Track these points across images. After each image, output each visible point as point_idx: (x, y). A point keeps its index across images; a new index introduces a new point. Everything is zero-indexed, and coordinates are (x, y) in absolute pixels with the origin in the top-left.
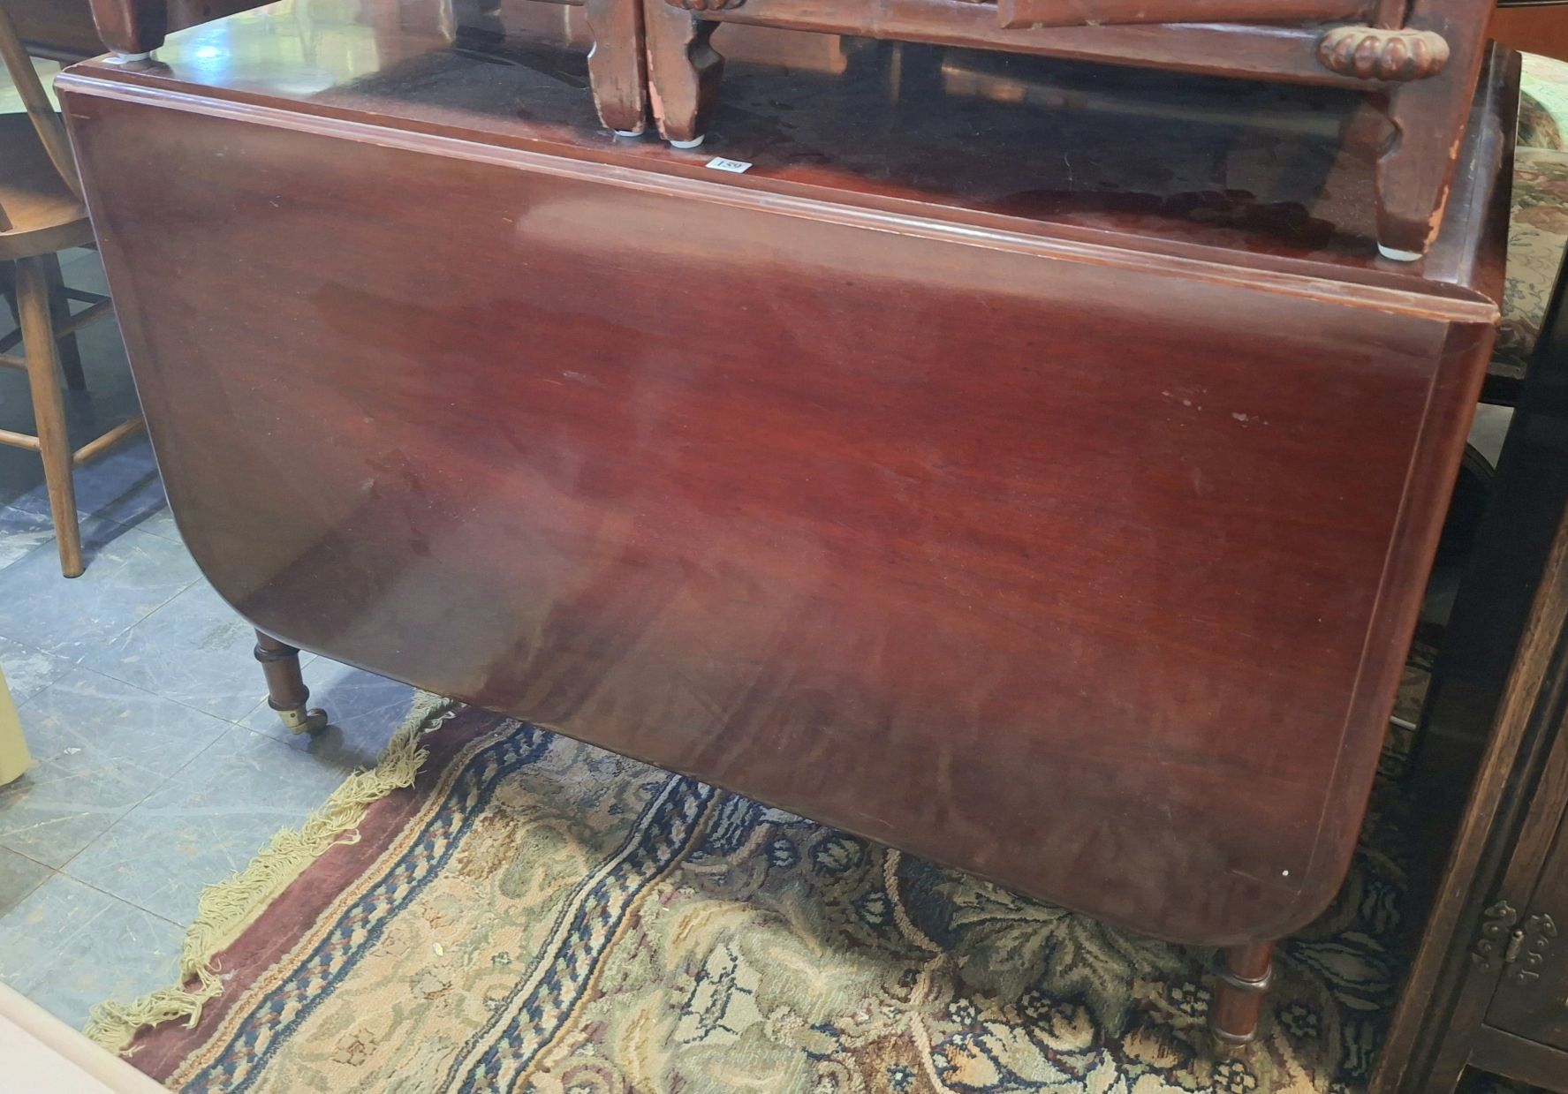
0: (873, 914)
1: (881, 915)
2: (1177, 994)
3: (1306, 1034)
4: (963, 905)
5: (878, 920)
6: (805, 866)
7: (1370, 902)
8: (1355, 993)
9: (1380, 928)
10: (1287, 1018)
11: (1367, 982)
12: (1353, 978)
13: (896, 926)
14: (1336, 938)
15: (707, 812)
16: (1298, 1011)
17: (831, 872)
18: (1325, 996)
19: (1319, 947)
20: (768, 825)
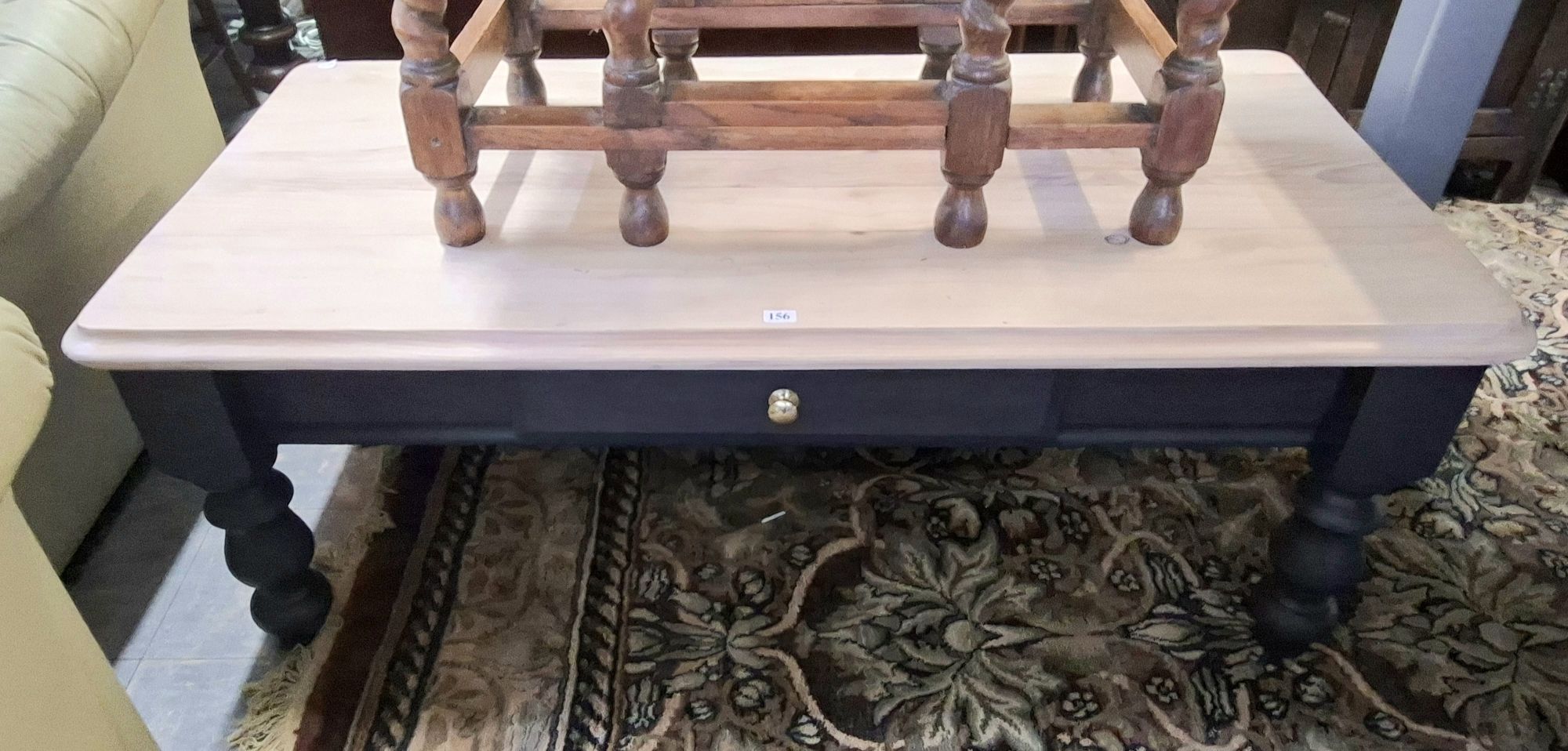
0: (809, 736)
1: (817, 735)
2: (1068, 706)
3: (1172, 700)
4: (877, 699)
5: (816, 741)
6: (727, 712)
7: (1160, 576)
8: (1186, 649)
9: (1174, 594)
10: (1152, 690)
11: (1187, 638)
12: (1176, 638)
13: (832, 738)
14: (1150, 615)
15: (617, 704)
16: (1157, 681)
17: (754, 709)
18: (1166, 658)
19: (1142, 625)
20: (679, 695)
